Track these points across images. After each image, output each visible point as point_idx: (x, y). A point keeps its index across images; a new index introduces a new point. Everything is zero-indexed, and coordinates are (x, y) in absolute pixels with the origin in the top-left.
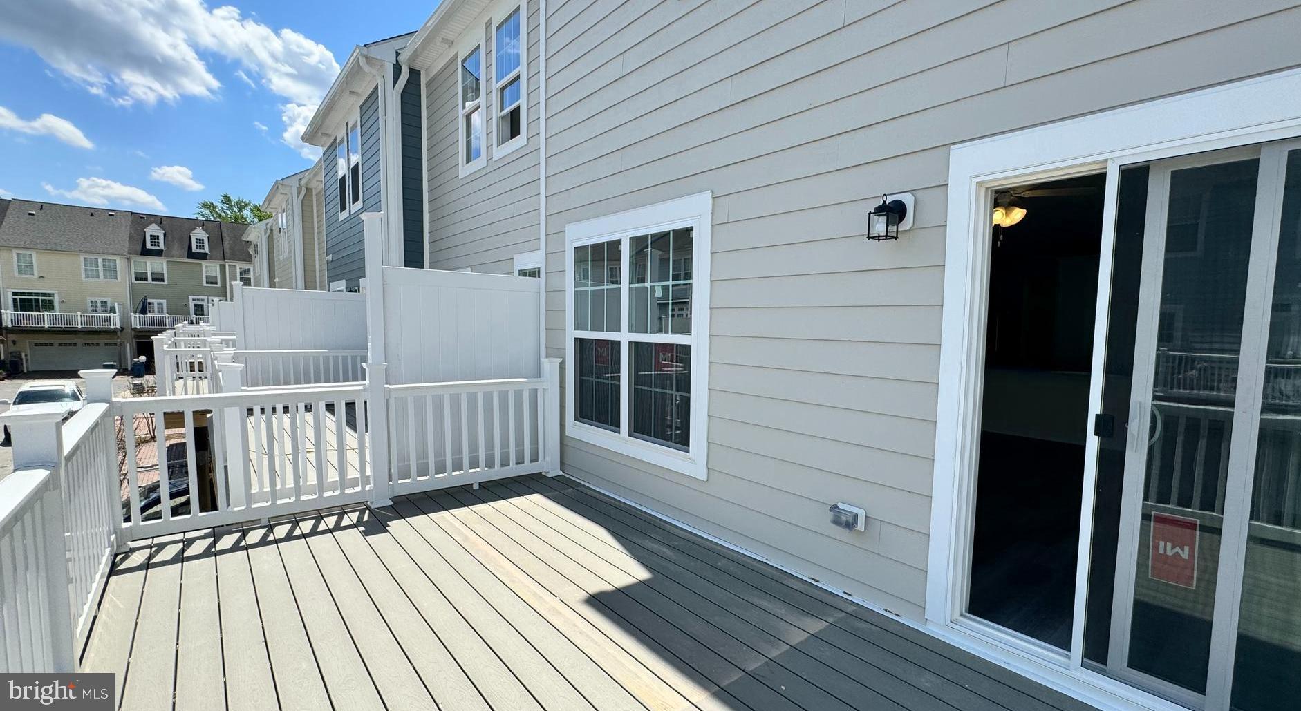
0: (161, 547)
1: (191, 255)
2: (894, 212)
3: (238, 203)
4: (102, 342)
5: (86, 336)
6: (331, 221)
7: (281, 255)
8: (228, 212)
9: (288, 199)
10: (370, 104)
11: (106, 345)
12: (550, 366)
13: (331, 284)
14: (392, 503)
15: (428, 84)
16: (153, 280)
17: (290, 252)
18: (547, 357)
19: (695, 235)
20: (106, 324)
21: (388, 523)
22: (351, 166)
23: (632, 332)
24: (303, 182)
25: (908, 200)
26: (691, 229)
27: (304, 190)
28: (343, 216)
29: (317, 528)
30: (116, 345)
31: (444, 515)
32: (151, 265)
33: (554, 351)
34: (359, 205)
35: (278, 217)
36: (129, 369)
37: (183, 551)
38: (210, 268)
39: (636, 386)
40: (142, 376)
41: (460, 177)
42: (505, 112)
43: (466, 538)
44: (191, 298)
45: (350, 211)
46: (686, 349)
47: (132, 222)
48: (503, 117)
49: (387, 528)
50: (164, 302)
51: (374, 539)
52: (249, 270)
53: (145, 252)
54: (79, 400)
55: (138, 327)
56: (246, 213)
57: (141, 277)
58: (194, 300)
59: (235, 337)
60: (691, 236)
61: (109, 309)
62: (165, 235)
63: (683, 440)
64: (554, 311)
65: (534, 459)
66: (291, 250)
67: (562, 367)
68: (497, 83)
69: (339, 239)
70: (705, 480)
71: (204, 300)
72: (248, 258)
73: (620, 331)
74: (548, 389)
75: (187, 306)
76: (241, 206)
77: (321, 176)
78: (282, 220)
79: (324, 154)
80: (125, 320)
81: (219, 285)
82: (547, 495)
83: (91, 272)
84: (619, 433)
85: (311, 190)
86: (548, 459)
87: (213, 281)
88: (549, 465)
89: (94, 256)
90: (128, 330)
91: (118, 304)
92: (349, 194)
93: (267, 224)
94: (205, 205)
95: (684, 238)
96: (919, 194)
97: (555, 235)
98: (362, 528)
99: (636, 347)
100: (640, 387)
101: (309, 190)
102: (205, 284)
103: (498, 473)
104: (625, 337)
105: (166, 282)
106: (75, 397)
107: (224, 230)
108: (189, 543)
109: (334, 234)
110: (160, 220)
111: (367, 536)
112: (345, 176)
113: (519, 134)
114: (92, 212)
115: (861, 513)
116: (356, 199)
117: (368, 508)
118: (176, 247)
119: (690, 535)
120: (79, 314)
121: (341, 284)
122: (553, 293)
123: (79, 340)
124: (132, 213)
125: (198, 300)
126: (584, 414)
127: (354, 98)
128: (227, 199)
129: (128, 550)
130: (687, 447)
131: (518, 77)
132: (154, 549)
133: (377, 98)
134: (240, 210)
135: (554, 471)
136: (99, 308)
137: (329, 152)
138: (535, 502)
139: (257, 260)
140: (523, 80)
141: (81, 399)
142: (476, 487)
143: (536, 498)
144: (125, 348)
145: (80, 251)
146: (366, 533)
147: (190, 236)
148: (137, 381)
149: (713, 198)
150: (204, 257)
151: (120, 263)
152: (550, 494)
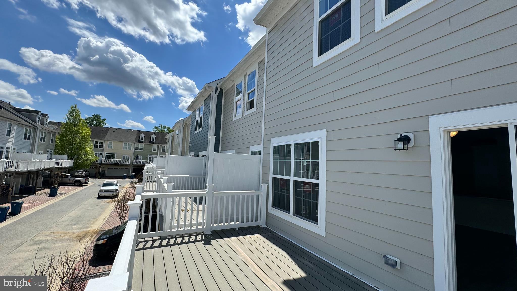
0: (147, 242)
1: (150, 142)
2: (405, 140)
3: (164, 126)
4: (124, 168)
5: (121, 166)
6: (192, 133)
7: (176, 143)
8: (161, 129)
9: (180, 126)
10: (208, 99)
11: (125, 169)
12: (263, 187)
13: (190, 153)
14: (211, 233)
15: (225, 93)
16: (140, 150)
17: (178, 142)
18: (262, 183)
19: (320, 144)
20: (126, 163)
21: (211, 241)
22: (200, 117)
23: (295, 177)
24: (184, 122)
25: (411, 135)
26: (319, 142)
27: (184, 123)
28: (196, 132)
29: (190, 240)
30: (128, 169)
31: (228, 239)
32: (140, 145)
33: (265, 181)
34: (201, 129)
35: (176, 132)
36: (130, 176)
37: (153, 244)
38: (155, 146)
39: (296, 197)
40: (133, 179)
41: (233, 121)
42: (249, 101)
43: (237, 250)
44: (149, 155)
45: (198, 131)
46: (317, 185)
47: (137, 133)
48: (248, 102)
49: (211, 243)
50: (142, 156)
51: (207, 246)
52: (165, 147)
53: (139, 142)
54: (117, 186)
55: (134, 164)
56: (166, 129)
57: (137, 149)
58: (149, 156)
59: (164, 169)
60: (318, 144)
61: (127, 159)
62: (145, 136)
63: (315, 219)
64: (265, 167)
65: (257, 220)
66: (179, 142)
67: (268, 187)
68: (247, 92)
69: (194, 139)
70: (325, 236)
71: (152, 156)
72: (165, 143)
73: (290, 176)
74: (262, 195)
75: (147, 158)
76: (165, 127)
77: (191, 119)
78: (177, 132)
79: (192, 114)
80: (131, 162)
81: (156, 151)
82: (262, 235)
83: (125, 148)
84: (289, 214)
85: (186, 123)
86: (261, 220)
87: (155, 150)
88: (262, 223)
89: (126, 143)
90: (131, 165)
91: (130, 157)
92: (199, 126)
93: (172, 133)
94: (155, 127)
95: (316, 145)
96: (415, 133)
97: (267, 142)
98: (203, 242)
99: (296, 182)
100: (297, 197)
101: (186, 124)
102: (153, 151)
103: (245, 225)
104: (292, 178)
105: (143, 150)
106: (116, 185)
107: (160, 135)
108: (154, 241)
109: (193, 137)
110: (144, 132)
111: (205, 245)
112: (198, 120)
113: (254, 107)
114: (128, 130)
115: (398, 260)
116: (200, 127)
117: (204, 234)
118: (147, 140)
119: (319, 259)
120: (120, 160)
121: (193, 153)
122: (266, 161)
123: (119, 167)
124: (137, 130)
125: (150, 156)
126: (275, 205)
127: (203, 98)
128: (161, 126)
129: (138, 242)
130: (317, 223)
131: (254, 90)
132: (145, 242)
133: (210, 97)
134: (164, 128)
135: (264, 226)
136: (125, 158)
137: (194, 113)
138: (258, 237)
139: (168, 145)
140: (256, 91)
141: (118, 186)
142: (237, 229)
143: (258, 235)
144: (130, 170)
145: (123, 142)
146: (205, 244)
147: (151, 137)
148: (132, 180)
149: (327, 131)
150: (153, 143)
151: (132, 145)
152: (263, 235)
